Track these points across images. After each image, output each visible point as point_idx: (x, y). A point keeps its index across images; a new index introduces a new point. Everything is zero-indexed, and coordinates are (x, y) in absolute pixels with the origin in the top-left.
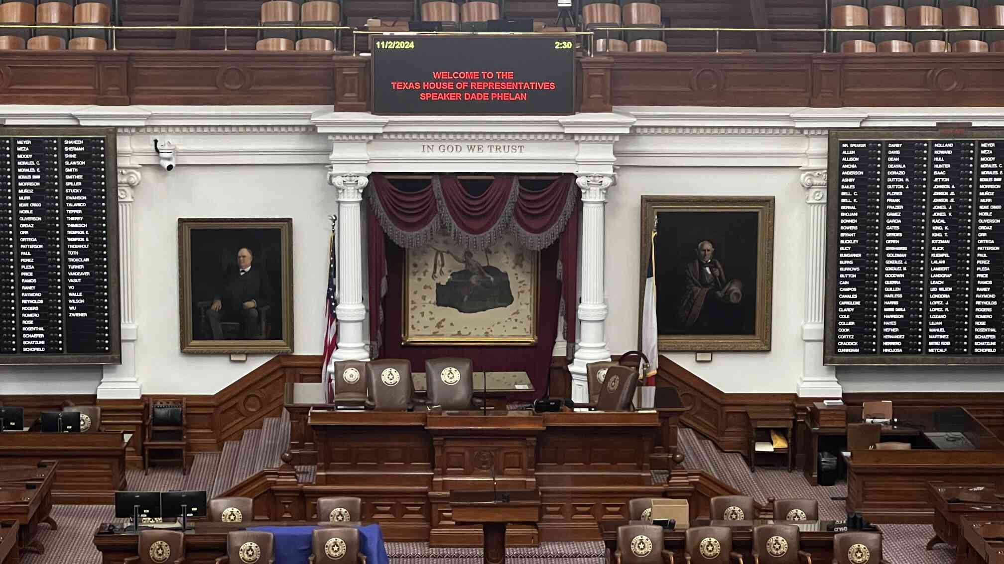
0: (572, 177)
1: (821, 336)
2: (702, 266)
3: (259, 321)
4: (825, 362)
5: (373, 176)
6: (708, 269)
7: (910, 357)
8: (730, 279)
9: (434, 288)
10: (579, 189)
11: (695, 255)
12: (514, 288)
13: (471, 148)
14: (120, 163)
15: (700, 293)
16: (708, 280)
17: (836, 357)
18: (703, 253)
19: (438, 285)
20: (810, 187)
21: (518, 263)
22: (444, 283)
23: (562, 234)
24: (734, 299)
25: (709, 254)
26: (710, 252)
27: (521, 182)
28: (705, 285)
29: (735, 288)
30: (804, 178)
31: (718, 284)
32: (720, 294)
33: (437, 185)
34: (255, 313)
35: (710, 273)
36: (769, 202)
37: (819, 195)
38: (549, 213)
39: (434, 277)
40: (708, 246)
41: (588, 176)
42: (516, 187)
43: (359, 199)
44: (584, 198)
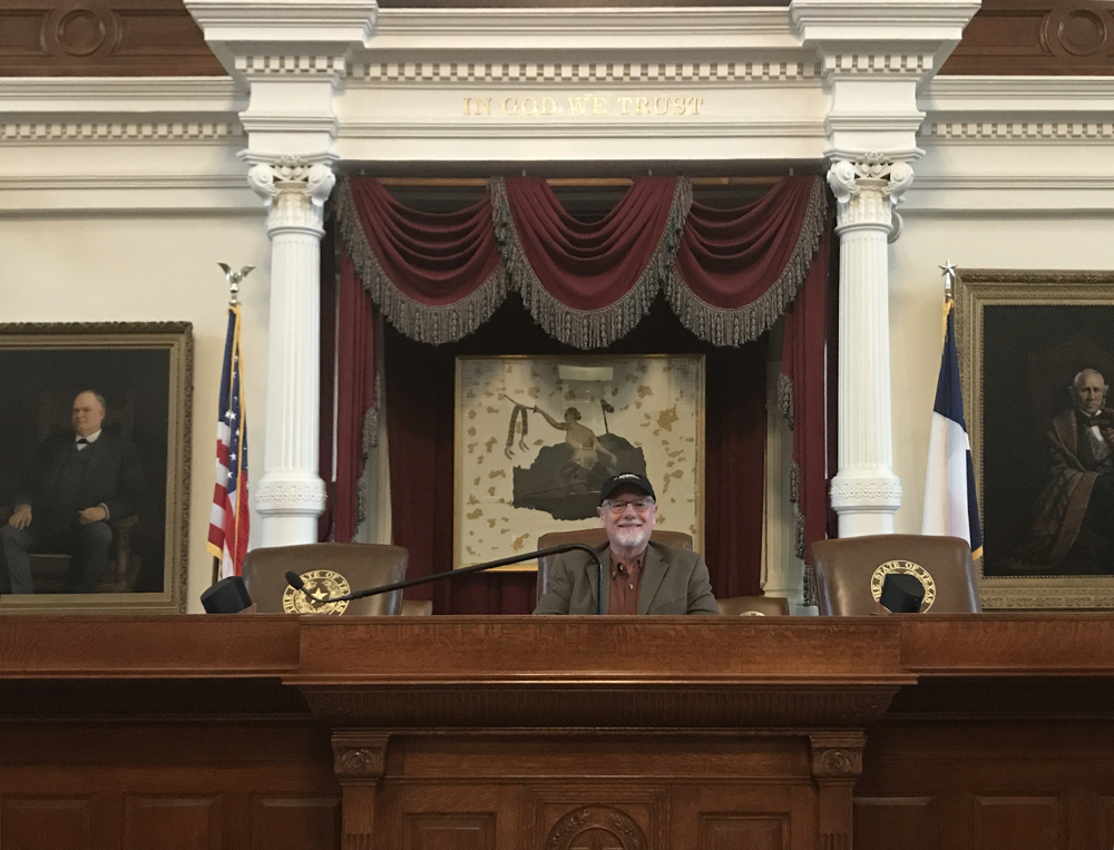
0: (814, 171)
2: (1083, 422)
6: (1095, 430)
11: (1068, 400)
15: (1081, 483)
16: (1100, 453)
18: (1084, 395)
19: (517, 471)
22: (526, 466)
23: (791, 307)
25: (1097, 398)
26: (1100, 394)
28: (1091, 466)
33: (498, 195)
34: (108, 533)
35: (1100, 438)
39: (509, 453)
40: (1095, 380)
41: (856, 160)
42: (683, 200)
43: (315, 222)
44: (844, 220)
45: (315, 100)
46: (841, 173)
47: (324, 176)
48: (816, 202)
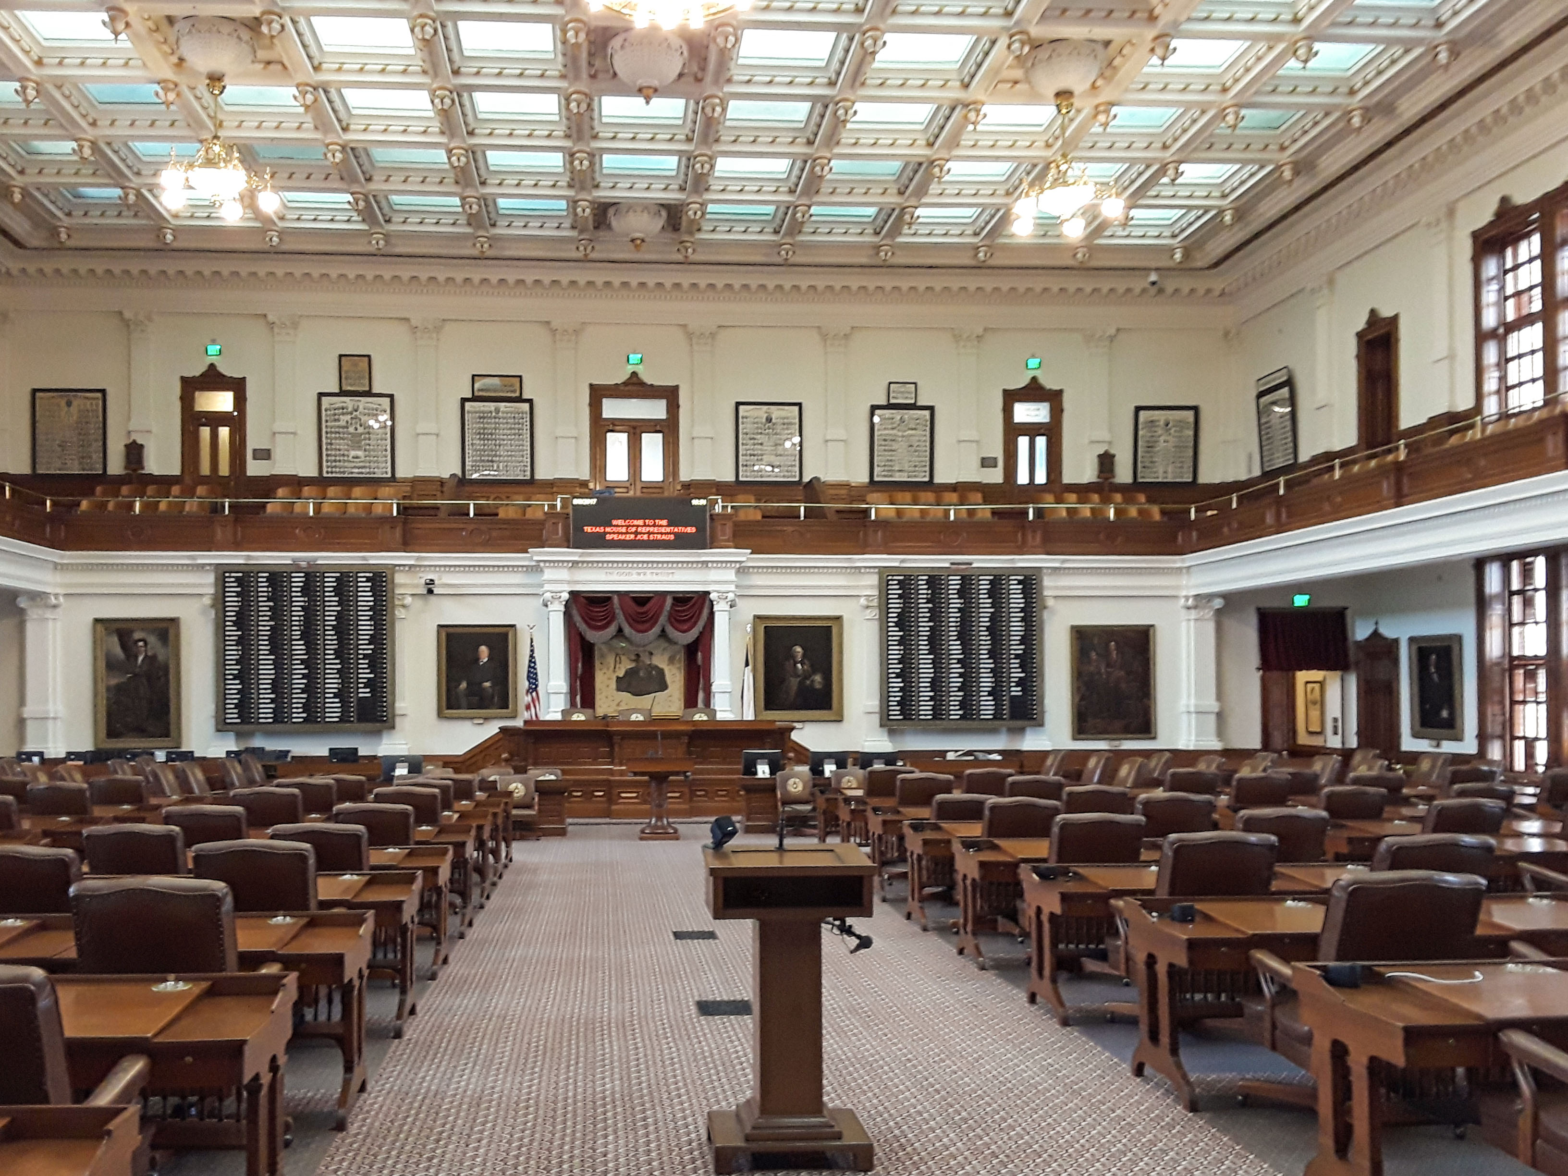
0: (708, 593)
1: (877, 709)
2: (795, 663)
3: (493, 697)
4: (881, 726)
5: (571, 593)
6: (799, 666)
7: (938, 722)
8: (814, 672)
9: (615, 679)
10: (712, 602)
11: (791, 656)
12: (668, 678)
13: (639, 574)
14: (397, 591)
15: (794, 682)
16: (800, 672)
17: (889, 723)
18: (796, 654)
19: (618, 678)
20: (868, 607)
21: (671, 660)
22: (621, 675)
23: (701, 633)
24: (818, 686)
26: (800, 654)
27: (675, 599)
28: (798, 676)
29: (818, 678)
30: (863, 601)
31: (807, 676)
32: (808, 682)
33: (616, 600)
34: (491, 690)
35: (800, 668)
36: (839, 619)
37: (874, 613)
38: (692, 620)
39: (614, 671)
40: (799, 649)
41: (718, 592)
42: (669, 601)
43: (563, 609)
44: (716, 608)
45: (563, 574)
46: (713, 596)
47: (565, 596)
48: (707, 603)
